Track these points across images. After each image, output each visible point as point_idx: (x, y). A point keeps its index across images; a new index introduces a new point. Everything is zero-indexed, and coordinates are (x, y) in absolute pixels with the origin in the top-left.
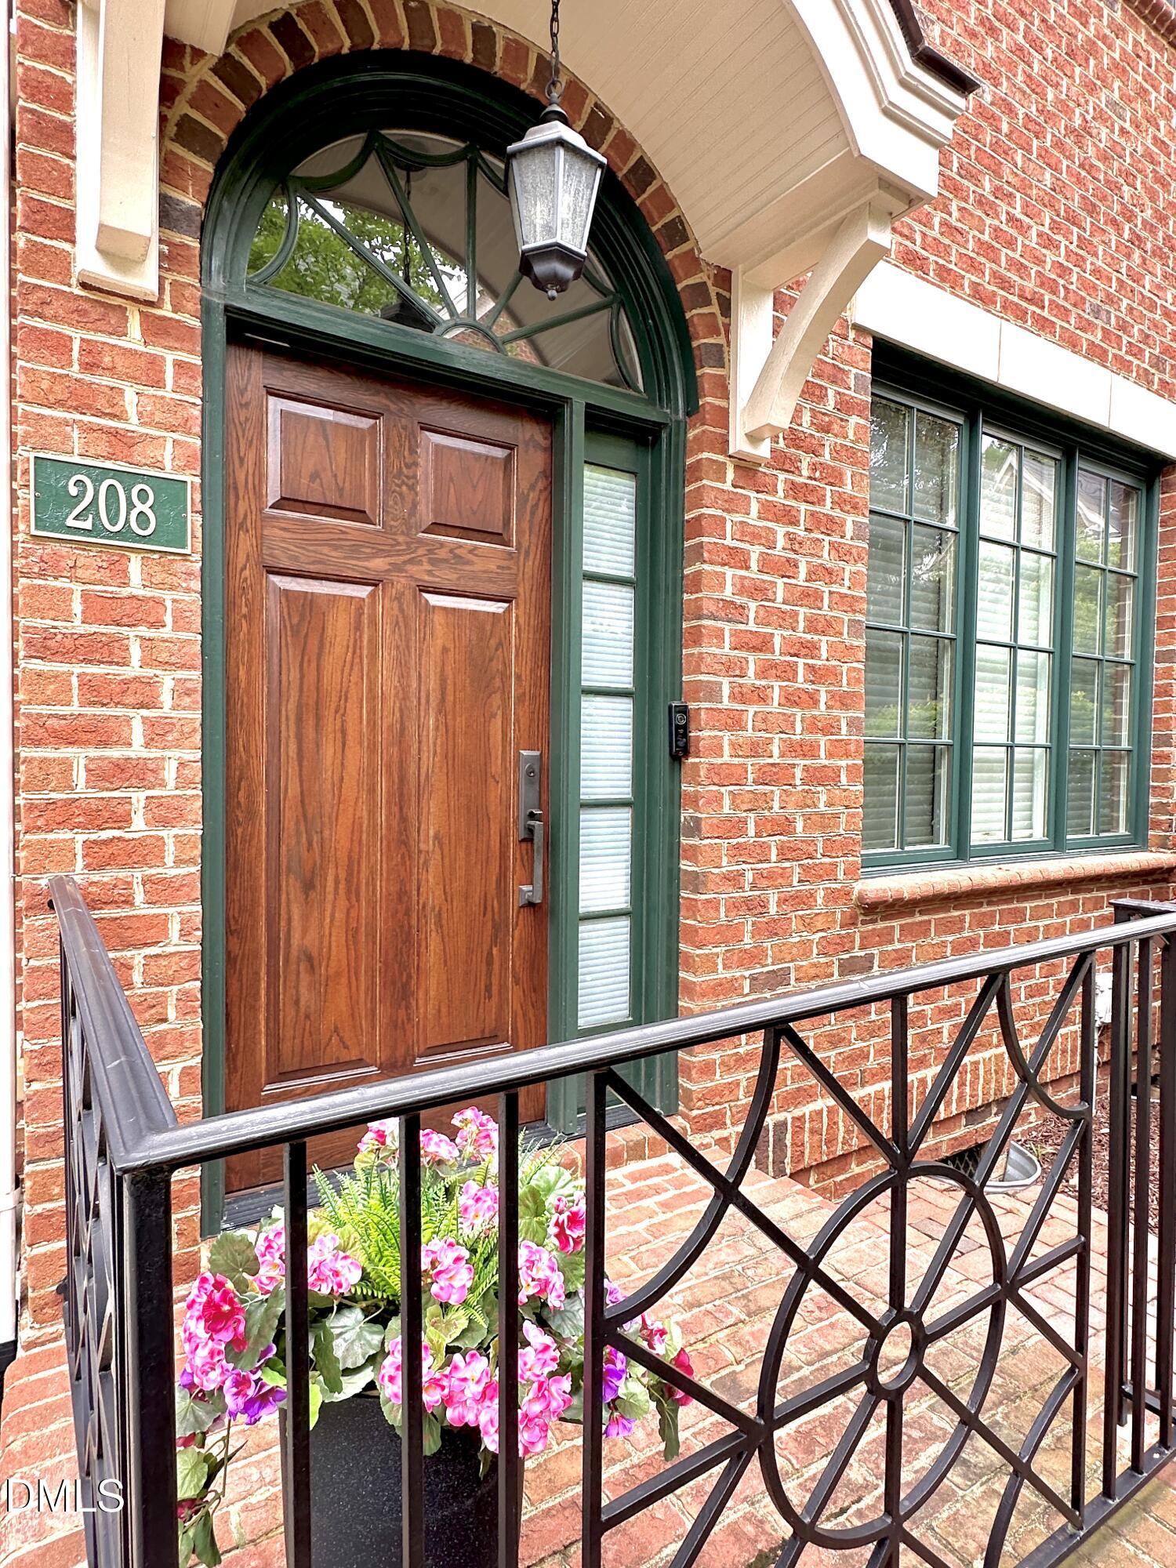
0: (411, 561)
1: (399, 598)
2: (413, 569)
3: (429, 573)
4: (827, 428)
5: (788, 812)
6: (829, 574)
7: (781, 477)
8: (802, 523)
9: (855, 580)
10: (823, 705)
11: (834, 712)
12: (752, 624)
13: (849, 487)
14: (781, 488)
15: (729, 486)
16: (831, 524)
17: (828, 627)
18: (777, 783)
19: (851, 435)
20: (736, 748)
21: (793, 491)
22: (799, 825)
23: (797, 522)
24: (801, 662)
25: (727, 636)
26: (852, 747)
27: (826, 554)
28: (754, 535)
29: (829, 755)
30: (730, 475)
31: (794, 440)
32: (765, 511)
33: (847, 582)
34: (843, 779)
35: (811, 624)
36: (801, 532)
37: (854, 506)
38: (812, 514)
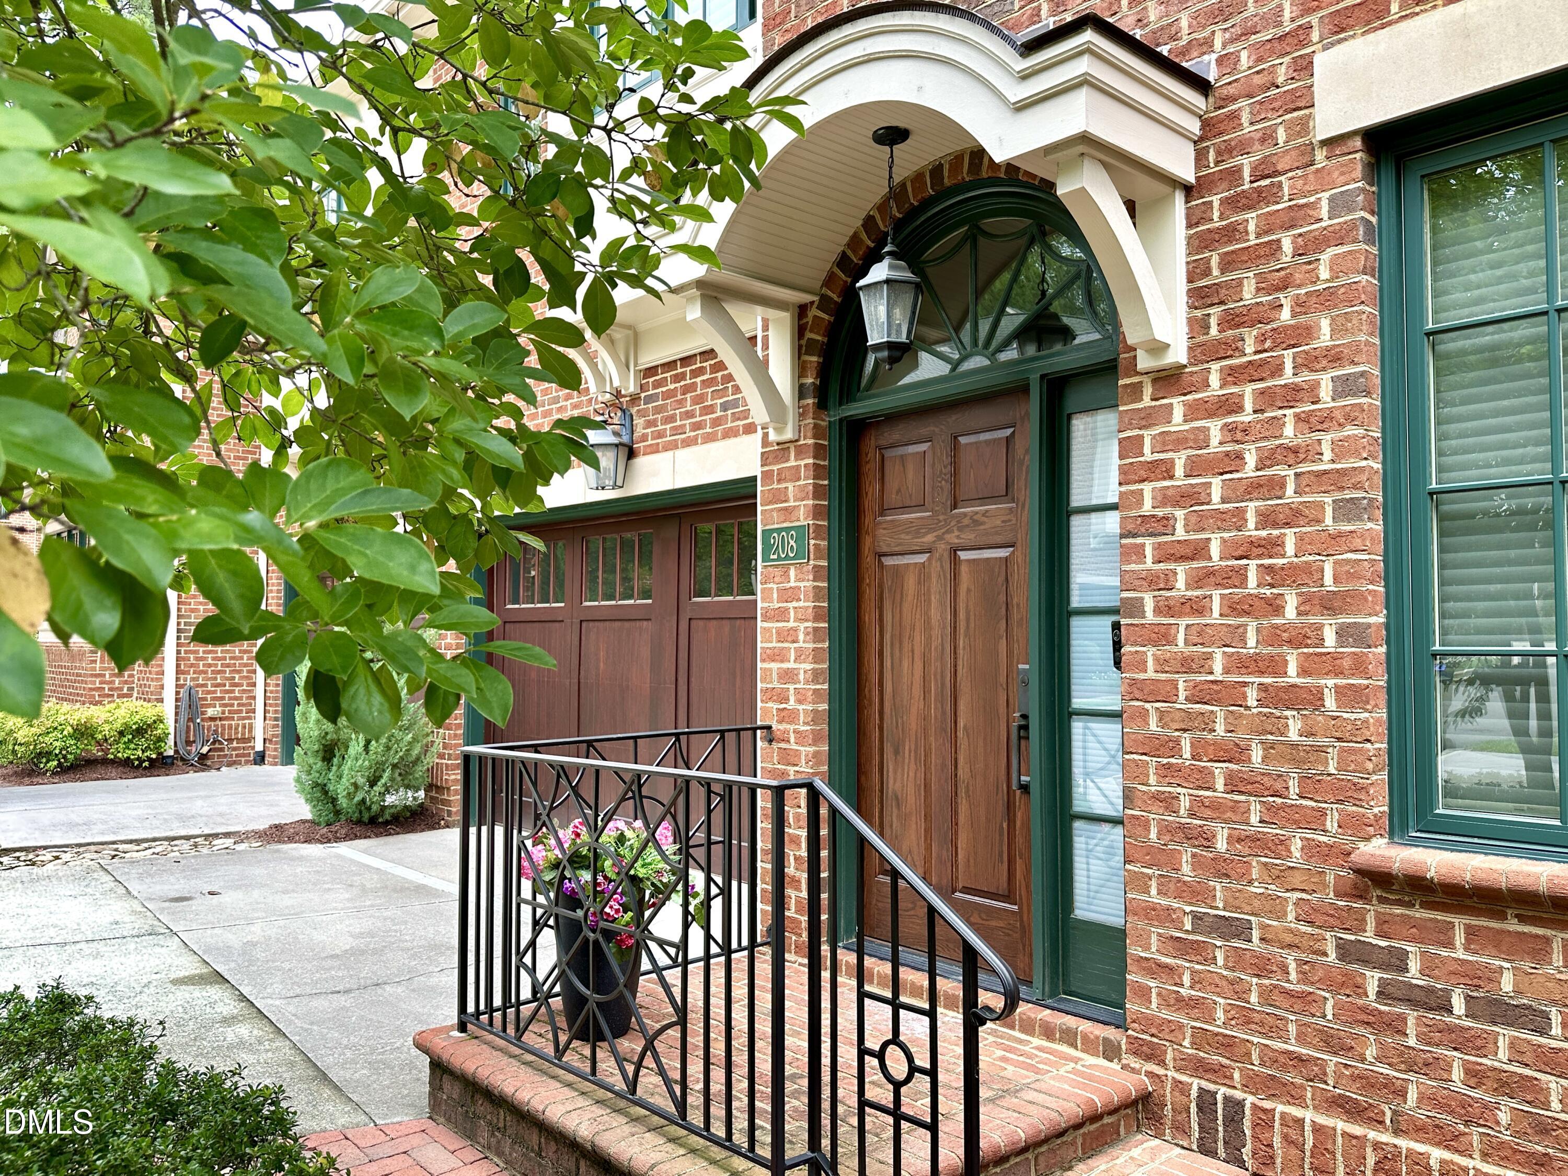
0: (948, 532)
1: (940, 559)
2: (947, 536)
3: (958, 537)
4: (1283, 286)
5: (1240, 736)
6: (1293, 453)
7: (1215, 367)
8: (1249, 406)
9: (1339, 451)
10: (1290, 612)
11: (1312, 620)
12: (1180, 533)
13: (1325, 336)
14: (1214, 380)
15: (1147, 401)
16: (1292, 396)
17: (1294, 517)
18: (1219, 702)
19: (1324, 274)
20: (1162, 664)
21: (1233, 375)
22: (1257, 755)
23: (1240, 409)
24: (1253, 564)
25: (1149, 551)
26: (1346, 663)
27: (1289, 430)
28: (1179, 442)
29: (1303, 672)
30: (1148, 391)
31: (1232, 321)
32: (1192, 412)
33: (1328, 455)
34: (1330, 703)
35: (1266, 519)
36: (1246, 417)
37: (1334, 357)
38: (1262, 392)
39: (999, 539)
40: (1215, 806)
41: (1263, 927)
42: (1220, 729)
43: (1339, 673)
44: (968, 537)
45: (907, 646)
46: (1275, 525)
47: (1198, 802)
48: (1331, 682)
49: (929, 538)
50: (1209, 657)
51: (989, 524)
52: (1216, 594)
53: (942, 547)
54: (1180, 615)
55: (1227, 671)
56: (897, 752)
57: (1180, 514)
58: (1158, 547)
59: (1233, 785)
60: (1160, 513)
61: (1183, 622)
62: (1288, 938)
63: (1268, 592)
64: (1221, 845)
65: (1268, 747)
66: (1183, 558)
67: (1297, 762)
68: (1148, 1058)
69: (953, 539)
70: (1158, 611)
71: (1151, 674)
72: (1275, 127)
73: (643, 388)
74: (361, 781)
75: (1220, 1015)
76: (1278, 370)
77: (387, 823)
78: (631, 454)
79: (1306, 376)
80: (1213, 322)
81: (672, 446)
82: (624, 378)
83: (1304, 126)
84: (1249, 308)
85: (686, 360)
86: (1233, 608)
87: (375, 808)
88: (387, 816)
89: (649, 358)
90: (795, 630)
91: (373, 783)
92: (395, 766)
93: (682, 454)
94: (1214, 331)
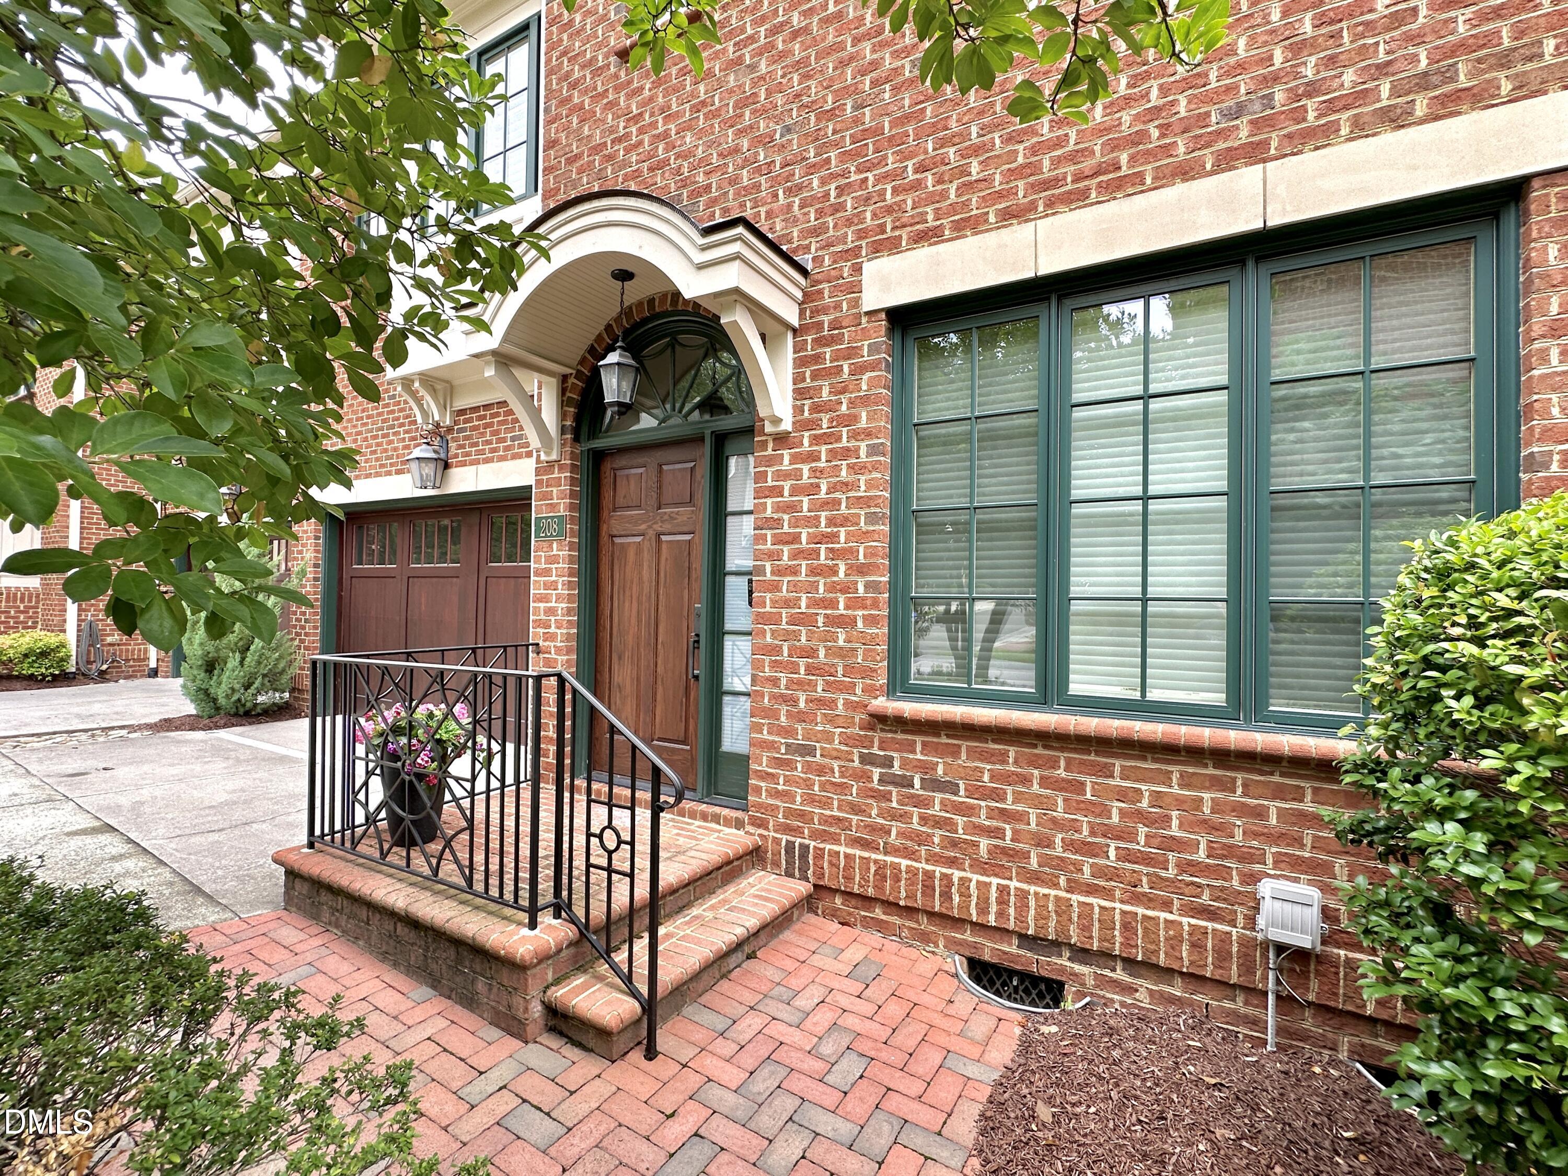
0: (655, 523)
1: (650, 540)
2: (654, 526)
3: (661, 526)
4: (843, 391)
5: (813, 644)
6: (846, 486)
7: (806, 434)
8: (823, 458)
9: (870, 485)
10: (842, 574)
11: (852, 578)
12: (786, 528)
13: (863, 423)
14: (806, 442)
15: (770, 451)
16: (847, 453)
17: (845, 521)
18: (804, 625)
19: (864, 387)
20: (774, 603)
21: (816, 440)
22: (822, 653)
23: (818, 459)
24: (823, 547)
25: (769, 538)
26: (869, 602)
27: (844, 473)
28: (786, 476)
29: (847, 607)
30: (770, 445)
31: (816, 408)
32: (795, 459)
33: (863, 488)
34: (860, 624)
35: (831, 522)
36: (822, 464)
37: (868, 434)
38: (831, 450)
39: (685, 529)
40: (800, 683)
41: (822, 748)
42: (803, 639)
43: (864, 607)
44: (667, 527)
45: (628, 593)
46: (836, 526)
47: (791, 681)
48: (860, 613)
49: (643, 527)
50: (799, 598)
51: (680, 519)
52: (804, 563)
53: (651, 533)
54: (785, 575)
55: (808, 607)
56: (620, 658)
57: (786, 517)
58: (774, 536)
59: (810, 670)
60: (775, 516)
61: (786, 579)
62: (835, 754)
63: (830, 563)
64: (802, 705)
65: (828, 649)
66: (787, 543)
67: (843, 657)
68: (759, 826)
69: (657, 527)
70: (773, 573)
71: (768, 609)
72: (841, 302)
73: (456, 423)
74: (237, 686)
75: (798, 799)
76: (839, 439)
77: (259, 715)
78: (447, 466)
79: (853, 444)
80: (806, 408)
81: (476, 462)
82: (442, 415)
83: (856, 303)
84: (825, 402)
85: (487, 407)
86: (813, 571)
87: (249, 705)
88: (259, 710)
89: (460, 404)
90: (556, 582)
91: (247, 687)
92: (264, 676)
93: (482, 468)
94: (806, 414)
